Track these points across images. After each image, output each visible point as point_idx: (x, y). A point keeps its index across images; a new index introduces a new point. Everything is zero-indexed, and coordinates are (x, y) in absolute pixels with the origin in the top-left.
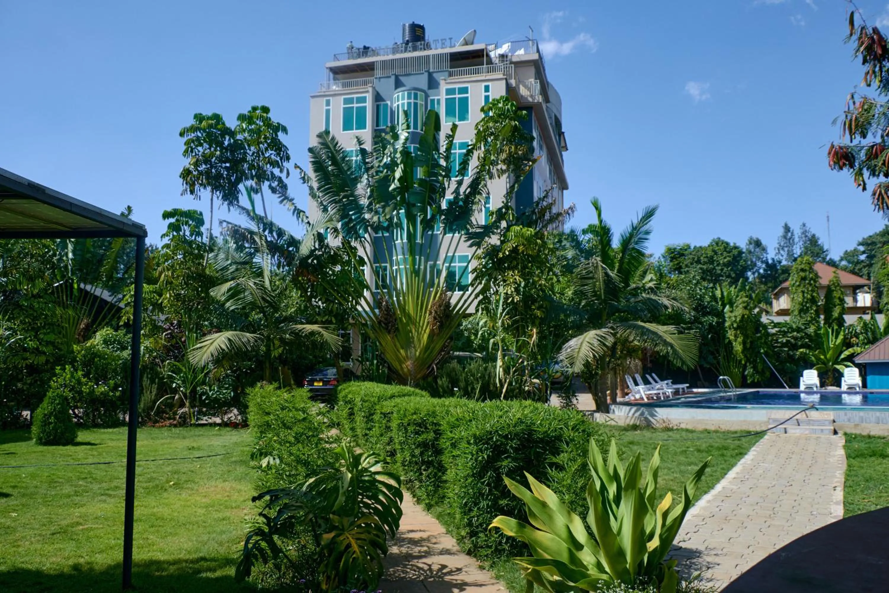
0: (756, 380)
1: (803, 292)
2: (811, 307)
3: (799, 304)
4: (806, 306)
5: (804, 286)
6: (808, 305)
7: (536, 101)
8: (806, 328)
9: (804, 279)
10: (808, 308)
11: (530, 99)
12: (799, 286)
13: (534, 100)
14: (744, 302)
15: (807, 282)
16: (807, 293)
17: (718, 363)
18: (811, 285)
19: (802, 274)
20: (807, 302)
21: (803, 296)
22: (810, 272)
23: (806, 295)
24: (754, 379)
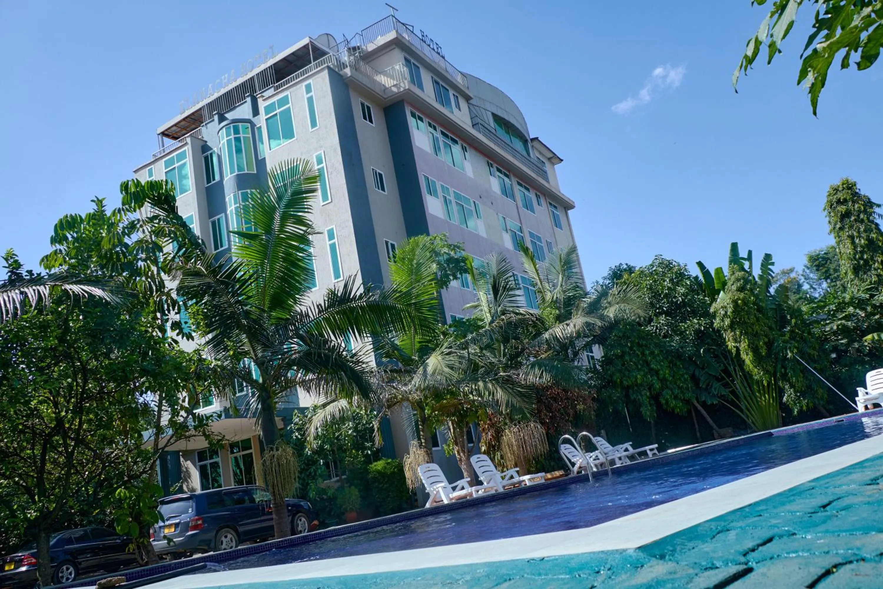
0: (805, 408)
1: (852, 237)
2: (872, 258)
3: (849, 258)
4: (861, 258)
5: (851, 227)
6: (865, 257)
7: (402, 89)
8: (872, 296)
9: (846, 215)
10: (866, 262)
11: (395, 89)
12: (841, 229)
13: (399, 88)
14: (738, 280)
15: (853, 218)
16: (859, 237)
17: (733, 393)
18: (862, 221)
19: (842, 209)
20: (862, 252)
21: (853, 243)
22: (854, 202)
23: (857, 241)
24: (802, 407)
